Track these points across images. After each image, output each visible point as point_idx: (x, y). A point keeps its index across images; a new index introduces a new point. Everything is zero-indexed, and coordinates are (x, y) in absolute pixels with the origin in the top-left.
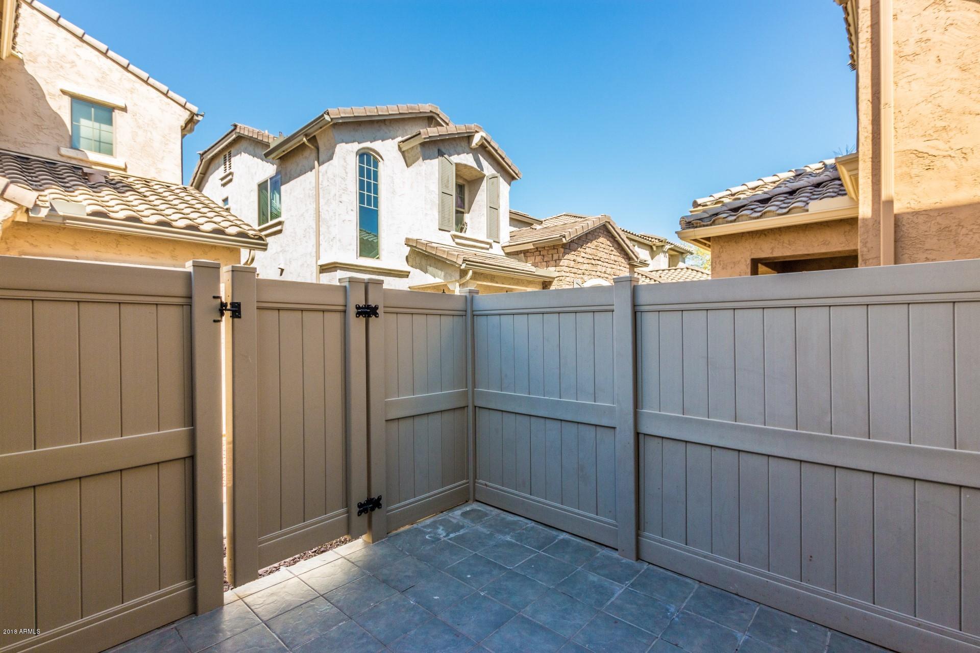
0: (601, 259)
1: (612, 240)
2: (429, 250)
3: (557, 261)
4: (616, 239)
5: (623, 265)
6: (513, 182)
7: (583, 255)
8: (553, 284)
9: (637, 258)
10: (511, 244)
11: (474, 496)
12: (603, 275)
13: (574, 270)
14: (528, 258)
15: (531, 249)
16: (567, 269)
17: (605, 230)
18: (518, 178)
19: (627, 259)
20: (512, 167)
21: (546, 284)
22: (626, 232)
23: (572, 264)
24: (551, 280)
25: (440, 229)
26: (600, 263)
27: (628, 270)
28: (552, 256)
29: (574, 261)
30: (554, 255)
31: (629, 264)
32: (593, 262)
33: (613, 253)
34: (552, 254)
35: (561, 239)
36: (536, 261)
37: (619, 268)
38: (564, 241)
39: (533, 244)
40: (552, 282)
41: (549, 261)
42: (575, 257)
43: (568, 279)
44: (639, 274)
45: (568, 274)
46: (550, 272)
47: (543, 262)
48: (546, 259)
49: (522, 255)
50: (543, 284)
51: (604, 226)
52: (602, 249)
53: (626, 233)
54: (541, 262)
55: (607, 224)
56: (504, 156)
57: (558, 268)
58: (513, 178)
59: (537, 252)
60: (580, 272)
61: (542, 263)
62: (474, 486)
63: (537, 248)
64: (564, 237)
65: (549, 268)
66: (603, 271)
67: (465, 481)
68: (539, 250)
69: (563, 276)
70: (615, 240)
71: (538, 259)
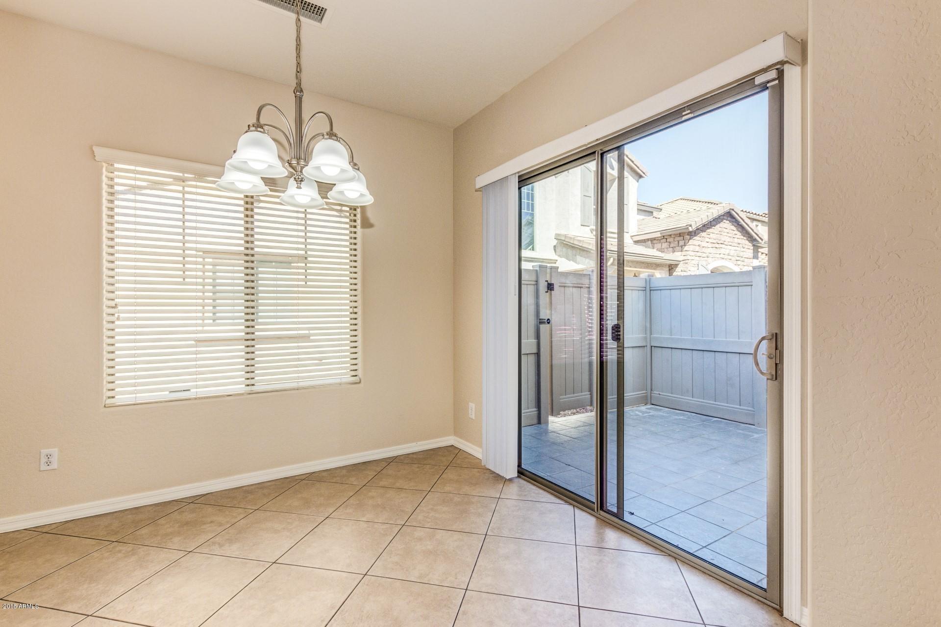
0: (725, 243)
1: (736, 225)
2: (576, 243)
3: (683, 247)
4: (740, 223)
5: (746, 247)
6: (641, 180)
7: (708, 240)
8: (679, 266)
9: (762, 240)
10: (639, 233)
11: (651, 401)
12: (726, 257)
13: (698, 254)
14: (655, 245)
15: (657, 237)
16: (693, 254)
17: (729, 216)
18: (645, 176)
19: (751, 241)
20: (640, 168)
21: (671, 268)
22: (746, 211)
23: (697, 248)
24: (676, 263)
25: (582, 225)
26: (723, 246)
27: (752, 251)
28: (678, 243)
29: (699, 246)
30: (680, 242)
31: (754, 245)
32: (717, 246)
33: (737, 236)
34: (678, 241)
35: (688, 228)
36: (663, 247)
37: (742, 249)
38: (690, 229)
39: (661, 233)
40: (678, 265)
41: (675, 247)
42: (700, 243)
43: (693, 262)
44: (762, 253)
45: (693, 258)
46: (677, 256)
47: (670, 247)
48: (672, 245)
49: (650, 242)
50: (669, 267)
51: (729, 212)
52: (726, 234)
53: (745, 213)
54: (667, 248)
55: (731, 211)
56: (633, 160)
57: (684, 253)
58: (641, 177)
59: (664, 240)
60: (704, 255)
61: (669, 249)
62: (651, 395)
63: (664, 236)
64: (691, 226)
65: (675, 253)
66: (727, 253)
67: (644, 392)
68: (665, 237)
69: (688, 260)
70: (738, 224)
71: (665, 245)
